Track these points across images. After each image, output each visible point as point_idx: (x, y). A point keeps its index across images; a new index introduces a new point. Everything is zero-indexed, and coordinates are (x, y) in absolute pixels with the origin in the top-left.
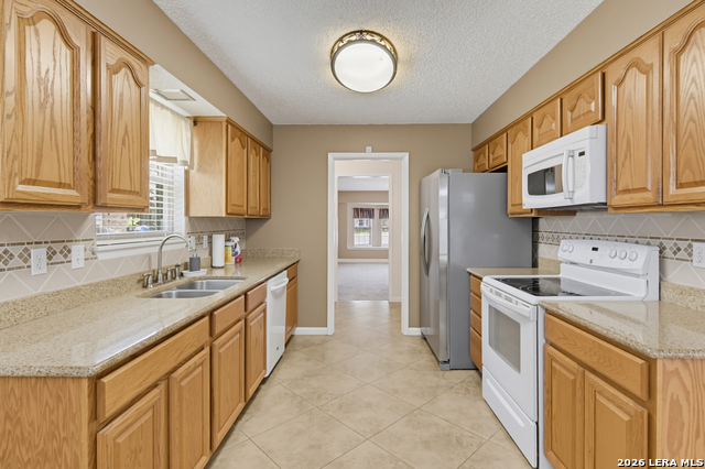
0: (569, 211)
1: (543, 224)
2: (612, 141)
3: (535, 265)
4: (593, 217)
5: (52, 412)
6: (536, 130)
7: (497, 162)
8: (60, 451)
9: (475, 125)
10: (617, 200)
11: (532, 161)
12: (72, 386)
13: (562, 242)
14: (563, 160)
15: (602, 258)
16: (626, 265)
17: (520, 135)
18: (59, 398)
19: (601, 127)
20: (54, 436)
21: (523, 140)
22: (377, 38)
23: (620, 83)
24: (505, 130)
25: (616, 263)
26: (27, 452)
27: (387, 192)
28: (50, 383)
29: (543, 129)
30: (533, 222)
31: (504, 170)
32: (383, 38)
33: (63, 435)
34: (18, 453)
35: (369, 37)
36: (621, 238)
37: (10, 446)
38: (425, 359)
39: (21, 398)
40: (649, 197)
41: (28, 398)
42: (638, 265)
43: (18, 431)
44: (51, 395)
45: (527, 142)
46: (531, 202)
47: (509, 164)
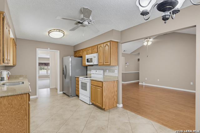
0: (92, 65)
1: (88, 67)
2: (99, 56)
3: (87, 75)
4: (96, 66)
5: (20, 101)
6: (88, 51)
7: (80, 55)
8: (22, 107)
9: (75, 46)
10: (99, 64)
11: (88, 57)
12: (25, 96)
13: (92, 70)
14: (92, 57)
15: (97, 72)
16: (100, 73)
17: (85, 51)
18: (22, 98)
19: (97, 54)
20: (20, 105)
21: (85, 53)
22: (62, 31)
23: (99, 48)
24: (82, 50)
25: (99, 73)
26: (14, 109)
27: (49, 58)
28: (19, 96)
29: (89, 52)
30: (86, 67)
31: (82, 57)
32: (63, 31)
33: (22, 105)
34: (11, 110)
35: (61, 31)
36: (99, 69)
37: (9, 109)
38: (66, 97)
39: (12, 100)
40: (102, 64)
41: (14, 99)
42: (101, 73)
43: (12, 106)
44: (20, 98)
45: (86, 53)
46: (87, 64)
47: (83, 56)
